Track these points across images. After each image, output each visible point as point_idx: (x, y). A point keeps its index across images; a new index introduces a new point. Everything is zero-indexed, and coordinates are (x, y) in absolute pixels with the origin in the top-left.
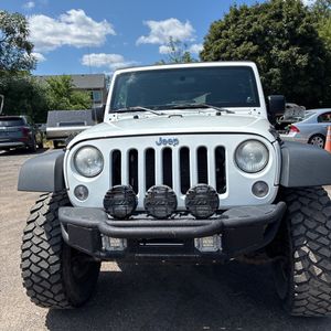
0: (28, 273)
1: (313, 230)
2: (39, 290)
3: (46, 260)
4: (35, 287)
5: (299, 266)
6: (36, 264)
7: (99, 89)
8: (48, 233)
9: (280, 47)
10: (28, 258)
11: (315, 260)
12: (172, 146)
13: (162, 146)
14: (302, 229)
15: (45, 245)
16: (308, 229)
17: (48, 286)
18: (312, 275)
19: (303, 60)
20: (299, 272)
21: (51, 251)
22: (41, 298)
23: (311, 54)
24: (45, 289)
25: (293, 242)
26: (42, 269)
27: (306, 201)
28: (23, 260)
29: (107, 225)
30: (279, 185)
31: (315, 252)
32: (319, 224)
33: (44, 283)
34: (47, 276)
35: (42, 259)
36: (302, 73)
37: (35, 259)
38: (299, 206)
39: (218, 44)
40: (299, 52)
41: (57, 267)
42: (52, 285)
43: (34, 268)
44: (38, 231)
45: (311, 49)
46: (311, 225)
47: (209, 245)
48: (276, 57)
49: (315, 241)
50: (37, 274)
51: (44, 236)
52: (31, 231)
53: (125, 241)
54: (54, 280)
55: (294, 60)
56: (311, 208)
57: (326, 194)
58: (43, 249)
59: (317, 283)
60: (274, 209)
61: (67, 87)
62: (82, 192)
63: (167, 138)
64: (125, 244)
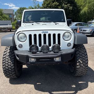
0: (5, 69)
1: (81, 55)
2: (8, 73)
3: (10, 65)
4: (7, 73)
5: (78, 64)
6: (7, 67)
7: (11, 14)
8: (10, 58)
9: (65, 4)
10: (5, 65)
11: (81, 63)
12: (46, 34)
13: (44, 33)
14: (79, 55)
15: (10, 61)
16: (80, 55)
17: (11, 72)
18: (81, 66)
19: (71, 8)
20: (78, 66)
21: (11, 63)
22: (8, 76)
23: (73, 6)
24: (10, 73)
25: (76, 58)
26: (9, 68)
27: (79, 48)
28: (3, 66)
29: (31, 55)
30: (74, 44)
31: (82, 61)
32: (83, 53)
33: (10, 72)
34: (10, 70)
35: (9, 65)
36: (71, 12)
37: (7, 65)
38: (78, 49)
39: (47, 2)
40: (70, 6)
41: (13, 67)
42: (12, 72)
43: (6, 68)
44: (7, 57)
45: (73, 5)
46: (81, 54)
47: (58, 59)
48: (64, 7)
49: (82, 58)
50: (8, 69)
51: (9, 59)
52: (5, 57)
53: (36, 59)
54: (13, 71)
55: (69, 8)
56: (81, 50)
57: (84, 46)
58: (9, 62)
59: (82, 68)
60: (73, 50)
61: (1, 13)
62: (21, 46)
63: (45, 31)
64: (36, 60)
